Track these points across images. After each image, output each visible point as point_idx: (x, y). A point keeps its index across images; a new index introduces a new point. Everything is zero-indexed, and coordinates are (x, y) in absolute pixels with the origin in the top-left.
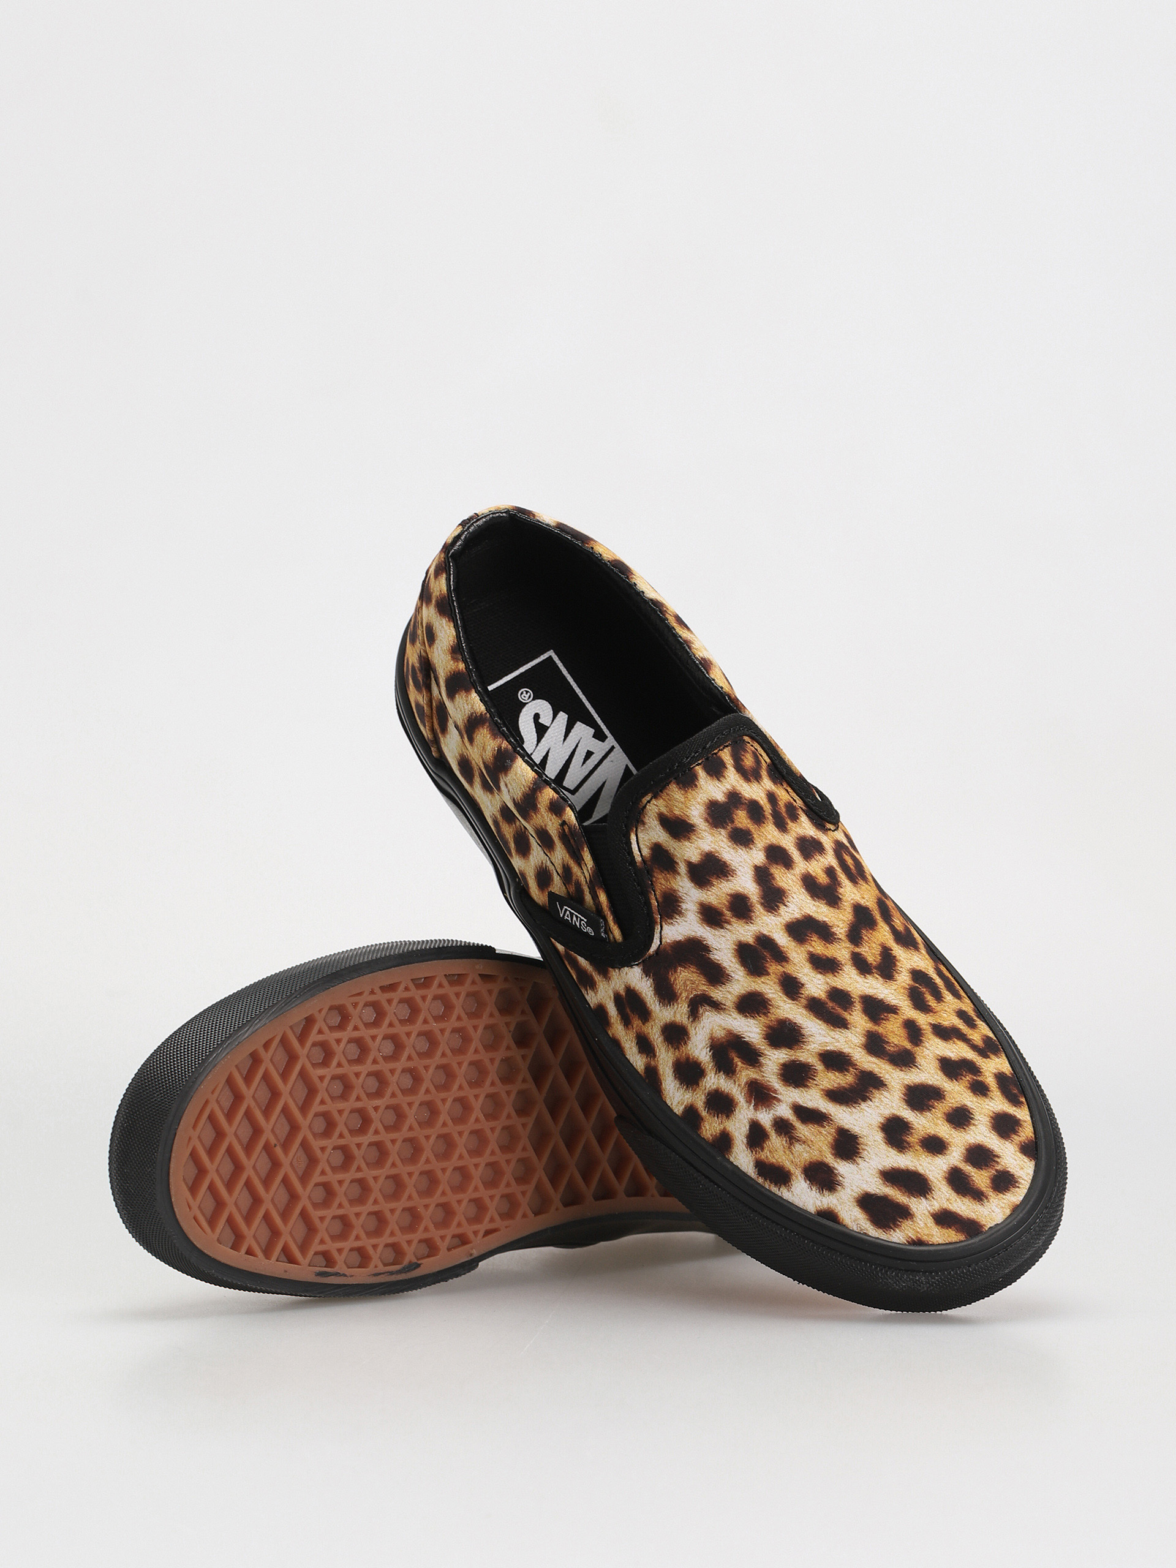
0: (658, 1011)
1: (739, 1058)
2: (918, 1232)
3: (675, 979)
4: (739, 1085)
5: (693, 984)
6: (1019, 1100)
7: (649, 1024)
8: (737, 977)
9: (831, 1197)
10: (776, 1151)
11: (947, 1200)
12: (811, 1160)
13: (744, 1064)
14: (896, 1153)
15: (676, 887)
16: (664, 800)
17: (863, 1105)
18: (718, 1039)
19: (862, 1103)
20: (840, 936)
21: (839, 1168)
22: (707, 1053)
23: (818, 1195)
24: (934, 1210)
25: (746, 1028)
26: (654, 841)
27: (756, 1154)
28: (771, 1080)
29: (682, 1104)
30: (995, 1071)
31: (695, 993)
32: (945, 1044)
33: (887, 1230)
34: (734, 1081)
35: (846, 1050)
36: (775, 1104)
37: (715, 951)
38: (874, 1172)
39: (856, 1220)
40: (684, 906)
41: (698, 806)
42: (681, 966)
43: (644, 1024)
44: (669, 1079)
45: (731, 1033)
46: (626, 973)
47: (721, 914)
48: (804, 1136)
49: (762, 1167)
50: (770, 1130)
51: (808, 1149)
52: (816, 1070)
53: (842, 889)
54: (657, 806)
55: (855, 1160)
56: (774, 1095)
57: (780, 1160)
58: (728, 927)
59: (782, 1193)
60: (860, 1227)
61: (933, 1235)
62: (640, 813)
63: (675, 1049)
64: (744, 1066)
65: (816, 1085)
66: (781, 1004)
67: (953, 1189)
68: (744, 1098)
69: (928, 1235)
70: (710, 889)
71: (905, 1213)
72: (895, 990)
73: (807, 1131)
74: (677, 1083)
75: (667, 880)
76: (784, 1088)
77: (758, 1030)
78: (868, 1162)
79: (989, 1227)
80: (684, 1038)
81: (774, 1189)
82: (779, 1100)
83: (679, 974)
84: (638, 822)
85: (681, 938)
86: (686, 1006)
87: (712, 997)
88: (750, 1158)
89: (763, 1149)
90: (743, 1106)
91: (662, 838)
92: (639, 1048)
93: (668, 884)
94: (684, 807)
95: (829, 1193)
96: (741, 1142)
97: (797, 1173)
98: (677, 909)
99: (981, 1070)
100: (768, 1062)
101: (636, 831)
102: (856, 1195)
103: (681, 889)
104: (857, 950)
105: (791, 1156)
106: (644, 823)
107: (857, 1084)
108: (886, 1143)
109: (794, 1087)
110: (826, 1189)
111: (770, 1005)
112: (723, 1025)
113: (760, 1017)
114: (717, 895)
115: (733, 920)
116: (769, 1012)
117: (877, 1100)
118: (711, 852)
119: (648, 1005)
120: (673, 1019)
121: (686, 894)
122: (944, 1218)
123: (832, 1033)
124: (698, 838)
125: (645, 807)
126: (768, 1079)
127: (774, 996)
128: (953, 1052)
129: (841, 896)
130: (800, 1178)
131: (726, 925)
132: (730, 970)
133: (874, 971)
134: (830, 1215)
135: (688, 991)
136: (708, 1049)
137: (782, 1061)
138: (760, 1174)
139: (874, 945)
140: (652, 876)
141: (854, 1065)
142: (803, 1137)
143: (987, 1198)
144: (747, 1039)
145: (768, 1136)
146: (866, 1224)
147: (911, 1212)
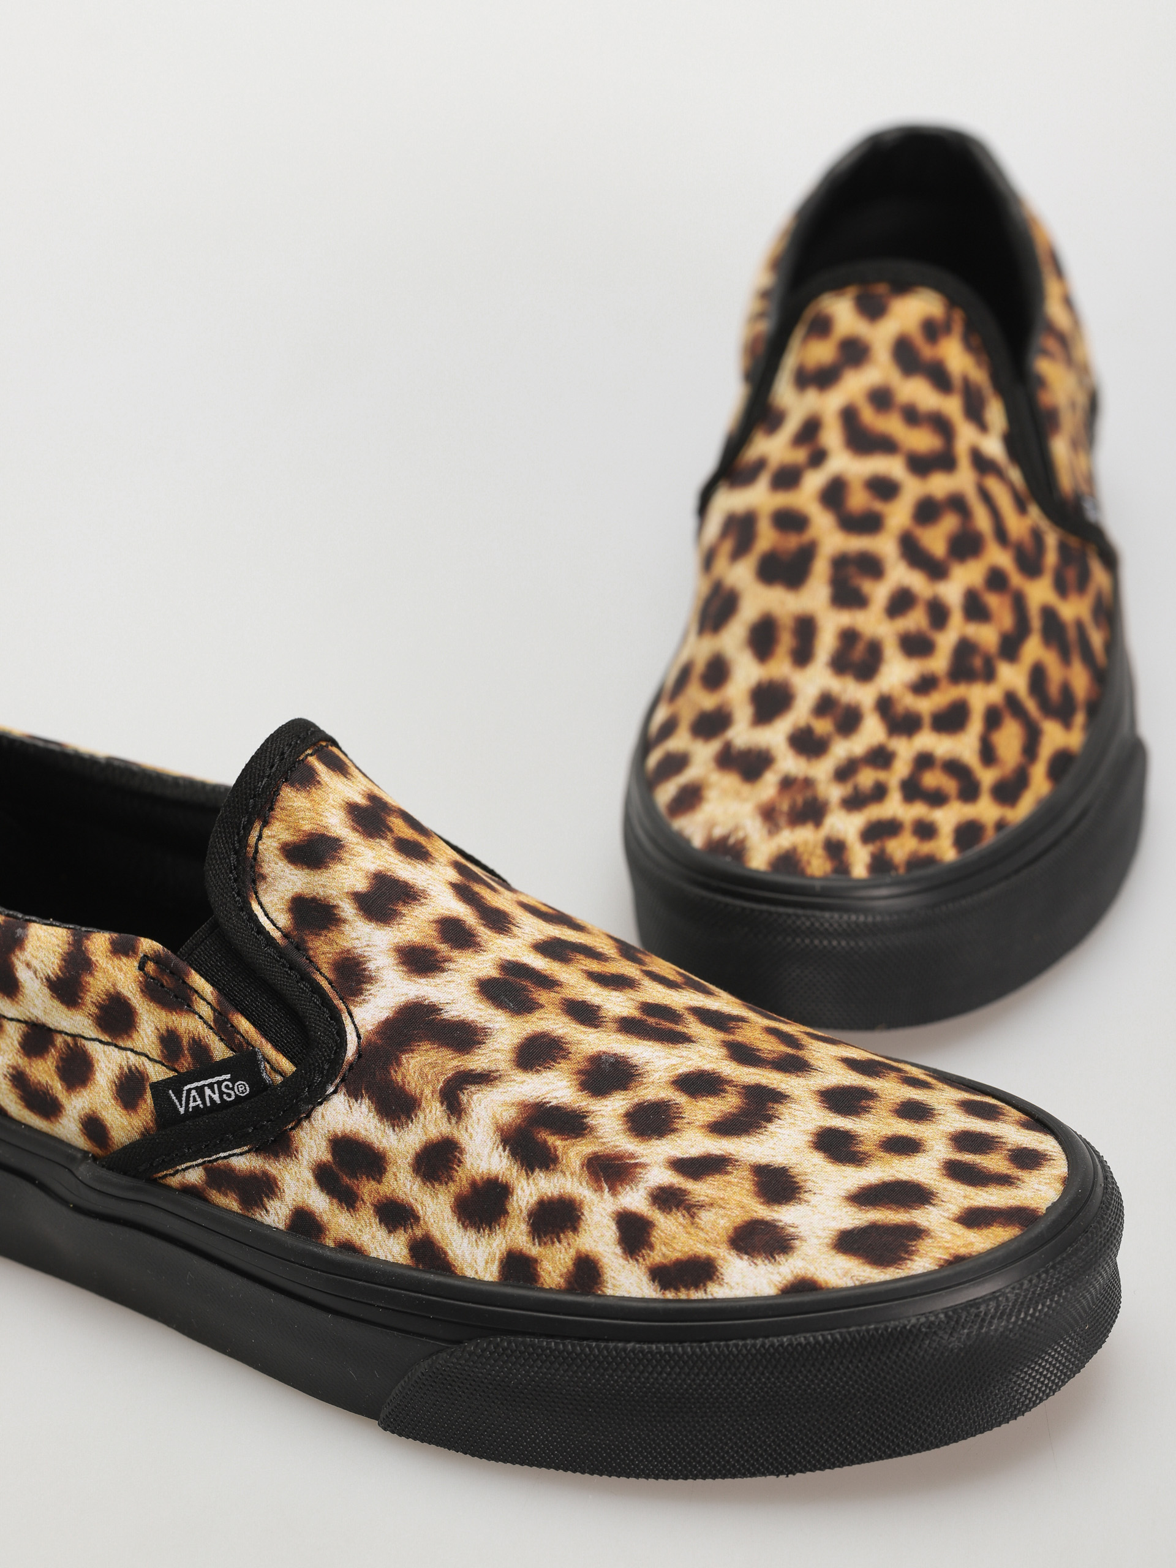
0: (395, 1143)
1: (553, 1134)
2: (948, 1248)
3: (404, 1076)
4: (572, 1174)
5: (434, 1067)
7: (389, 1177)
8: (497, 1026)
9: (791, 1260)
10: (674, 1238)
11: (965, 1197)
12: (736, 1225)
13: (567, 1139)
14: (854, 1169)
15: (348, 945)
16: (281, 820)
17: (771, 1127)
18: (510, 1125)
19: (769, 1125)
21: (782, 1218)
22: (500, 1156)
23: (770, 1267)
24: (953, 1213)
25: (546, 1088)
26: (289, 895)
27: (644, 1260)
28: (618, 1144)
29: (493, 1261)
31: (442, 1078)
33: (900, 1265)
34: (562, 1171)
35: (707, 1066)
36: (640, 1173)
37: (448, 1007)
38: (838, 1202)
39: (847, 1273)
40: (371, 966)
41: (333, 811)
42: (405, 1052)
43: (379, 1182)
44: (455, 1237)
45: (526, 1106)
46: (323, 1117)
47: (434, 952)
48: (707, 1197)
49: (661, 1275)
50: (650, 1213)
51: (722, 1212)
52: (676, 1104)
54: (274, 837)
55: (800, 1199)
56: (633, 1161)
57: (686, 1249)
58: (452, 966)
59: (712, 1295)
60: (857, 1280)
61: (972, 1244)
62: (252, 867)
63: (447, 1184)
64: (567, 1142)
65: (689, 1123)
66: (582, 1037)
67: (963, 1183)
68: (589, 1188)
69: (965, 1246)
70: (402, 921)
71: (915, 1233)
73: (708, 1189)
74: (472, 1234)
75: (331, 942)
76: (643, 1146)
77: (565, 1083)
78: (821, 1194)
79: (1045, 1209)
80: (455, 1156)
81: (697, 1295)
82: (643, 1166)
83: (406, 1065)
84: (254, 882)
85: (387, 1015)
86: (438, 1104)
87: (472, 1070)
88: (638, 1272)
89: (651, 1247)
90: (592, 1200)
91: (299, 884)
92: (387, 1226)
93: (335, 946)
94: (314, 815)
95: (786, 1256)
96: (612, 1257)
97: (722, 1254)
98: (363, 976)
100: (601, 1120)
101: (257, 897)
102: (829, 1241)
103: (357, 943)
105: (701, 1234)
106: (263, 877)
107: (746, 1104)
108: (831, 1162)
109: (657, 1139)
110: (777, 1254)
111: (566, 1043)
112: (508, 1099)
113: (559, 1063)
114: (416, 927)
115: (455, 954)
116: (570, 1053)
117: (787, 1116)
118: (380, 872)
119: (376, 1144)
120: (424, 1138)
121: (368, 945)
122: (973, 1218)
123: (675, 1052)
124: (353, 855)
125: (257, 851)
126: (612, 1143)
127: (565, 1030)
130: (729, 1258)
131: (446, 964)
132: (482, 1021)
134: (803, 1286)
135: (431, 1082)
136: (501, 1148)
137: (622, 1111)
138: (664, 1286)
140: (306, 950)
141: (730, 1082)
142: (706, 1199)
143: (1019, 1179)
144: (554, 1103)
145: (651, 1222)
146: (864, 1271)
147: (922, 1228)
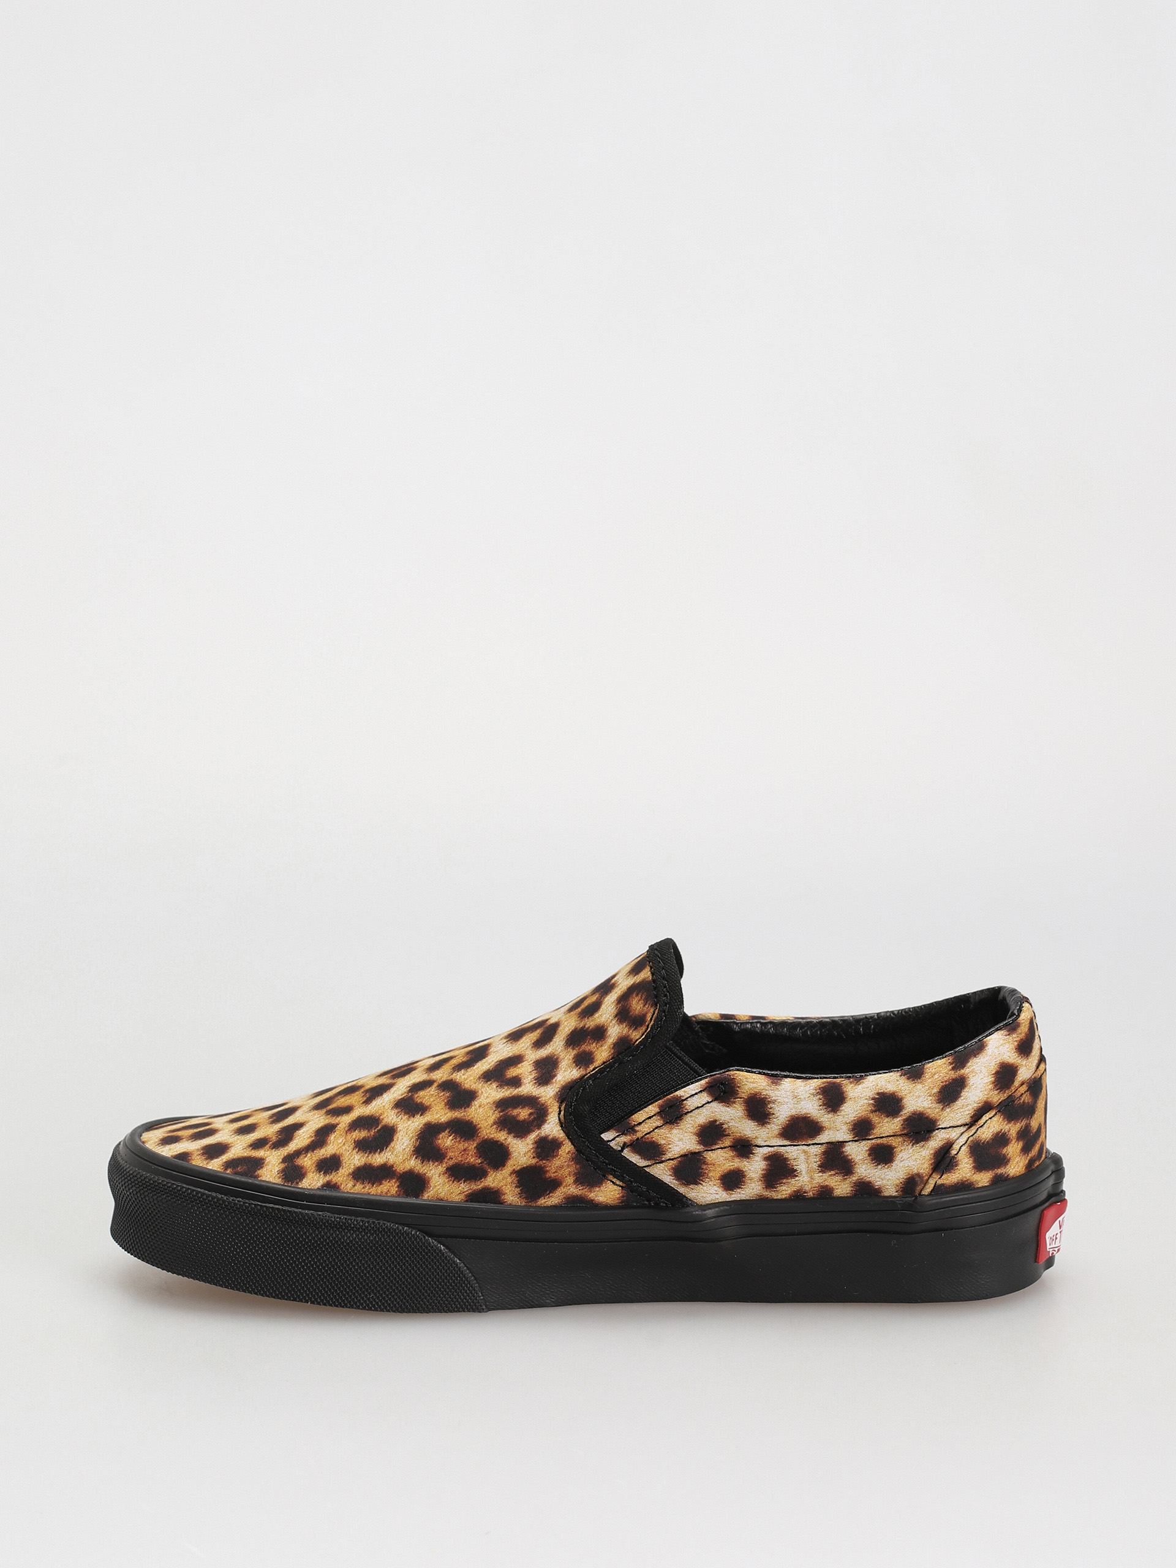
6: (230, 1168)
20: (454, 1074)
30: (267, 1160)
32: (314, 1129)
53: (495, 1087)
72: (384, 1106)
99: (274, 1150)
104: (436, 1084)
128: (303, 1133)
129: (489, 1083)
133: (410, 1094)
139: (432, 1100)
